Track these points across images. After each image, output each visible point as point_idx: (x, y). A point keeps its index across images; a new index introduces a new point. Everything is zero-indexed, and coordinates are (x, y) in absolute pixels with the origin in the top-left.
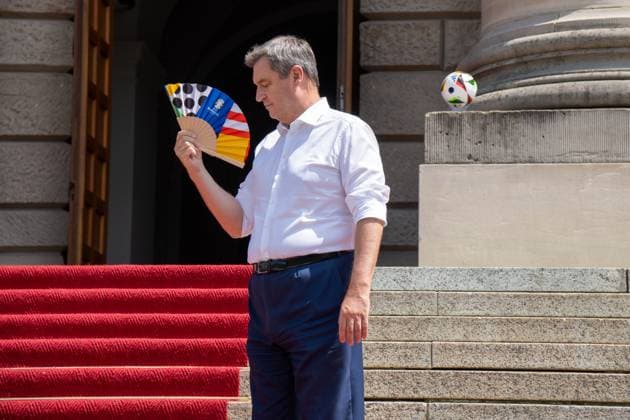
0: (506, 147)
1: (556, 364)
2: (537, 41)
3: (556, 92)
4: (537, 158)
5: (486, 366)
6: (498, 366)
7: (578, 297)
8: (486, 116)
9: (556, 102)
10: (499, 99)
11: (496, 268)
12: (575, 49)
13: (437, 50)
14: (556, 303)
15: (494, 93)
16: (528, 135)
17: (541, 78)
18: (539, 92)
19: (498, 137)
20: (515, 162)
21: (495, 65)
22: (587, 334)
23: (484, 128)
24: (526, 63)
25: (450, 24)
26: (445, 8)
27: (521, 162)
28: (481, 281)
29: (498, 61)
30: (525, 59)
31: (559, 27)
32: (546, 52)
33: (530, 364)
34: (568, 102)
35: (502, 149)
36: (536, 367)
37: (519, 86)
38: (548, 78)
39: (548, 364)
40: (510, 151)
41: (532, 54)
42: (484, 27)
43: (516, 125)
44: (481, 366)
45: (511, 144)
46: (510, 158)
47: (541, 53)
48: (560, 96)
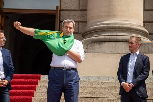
0: (92, 50)
1: (102, 96)
2: (99, 27)
3: (103, 38)
4: (99, 52)
5: (87, 97)
6: (90, 97)
7: (107, 82)
8: (88, 43)
9: (103, 40)
10: (91, 39)
11: (90, 76)
12: (107, 29)
13: (77, 29)
14: (103, 83)
15: (90, 38)
16: (97, 47)
17: (100, 35)
18: (100, 38)
19: (91, 47)
20: (94, 53)
21: (90, 32)
22: (109, 90)
23: (87, 46)
24: (97, 32)
25: (80, 23)
26: (79, 20)
27: (95, 53)
28: (86, 78)
29: (91, 31)
30: (97, 31)
31: (104, 24)
32: (101, 29)
33: (97, 96)
34: (106, 40)
35: (91, 50)
36: (98, 97)
37: (95, 37)
38: (101, 35)
39: (101, 96)
40: (93, 51)
41: (98, 30)
42: (88, 24)
43: (95, 45)
44: (86, 97)
45: (93, 49)
46: (93, 52)
47: (100, 30)
48: (104, 39)
